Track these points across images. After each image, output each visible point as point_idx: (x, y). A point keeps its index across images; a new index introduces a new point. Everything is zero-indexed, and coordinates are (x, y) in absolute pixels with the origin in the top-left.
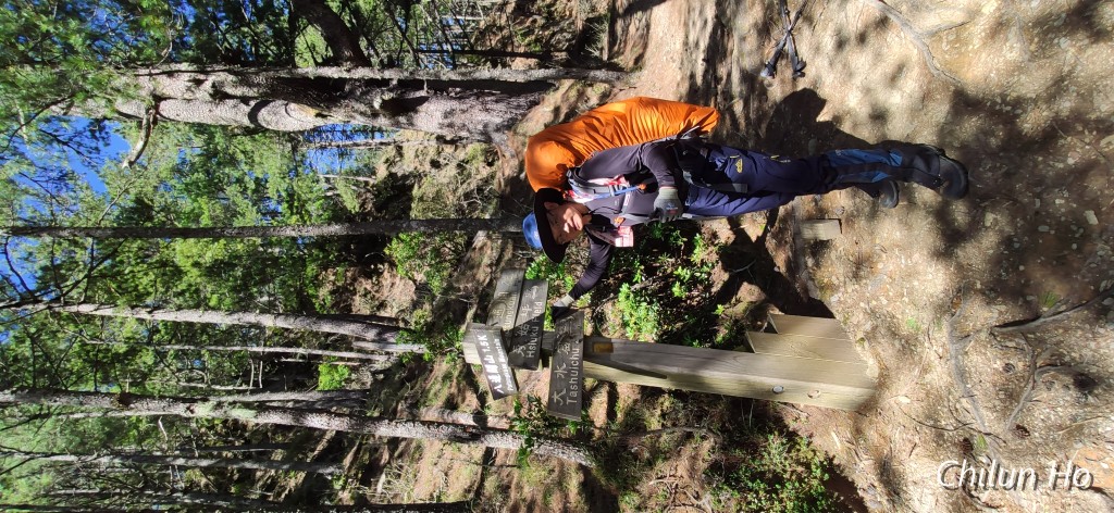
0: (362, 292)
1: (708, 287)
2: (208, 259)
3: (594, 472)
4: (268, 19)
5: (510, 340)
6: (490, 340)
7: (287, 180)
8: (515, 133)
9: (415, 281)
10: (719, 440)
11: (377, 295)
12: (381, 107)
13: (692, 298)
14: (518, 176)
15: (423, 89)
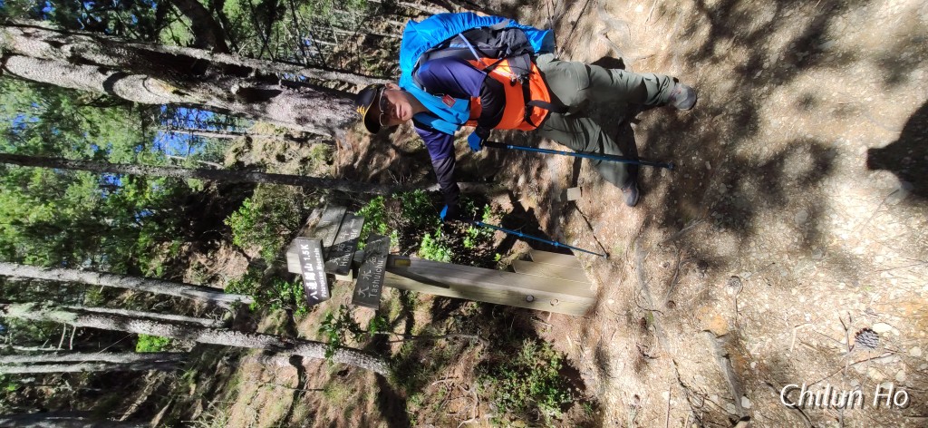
0: (196, 265)
1: (491, 243)
2: (32, 218)
3: (389, 381)
4: (135, 9)
5: (328, 254)
6: (311, 250)
7: (131, 153)
8: (354, 131)
9: (249, 258)
10: (487, 345)
11: (210, 269)
12: (237, 92)
13: (478, 251)
14: (352, 165)
15: (278, 84)
